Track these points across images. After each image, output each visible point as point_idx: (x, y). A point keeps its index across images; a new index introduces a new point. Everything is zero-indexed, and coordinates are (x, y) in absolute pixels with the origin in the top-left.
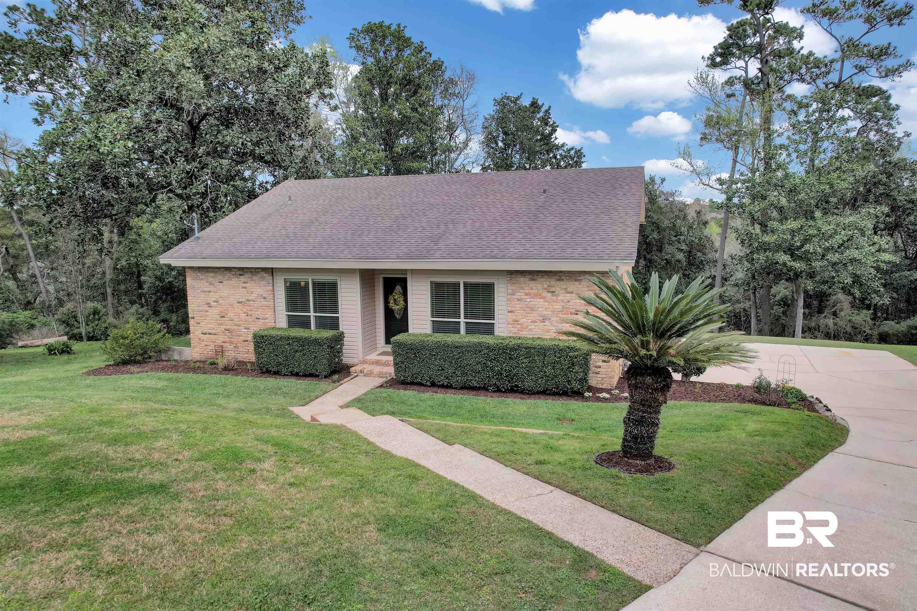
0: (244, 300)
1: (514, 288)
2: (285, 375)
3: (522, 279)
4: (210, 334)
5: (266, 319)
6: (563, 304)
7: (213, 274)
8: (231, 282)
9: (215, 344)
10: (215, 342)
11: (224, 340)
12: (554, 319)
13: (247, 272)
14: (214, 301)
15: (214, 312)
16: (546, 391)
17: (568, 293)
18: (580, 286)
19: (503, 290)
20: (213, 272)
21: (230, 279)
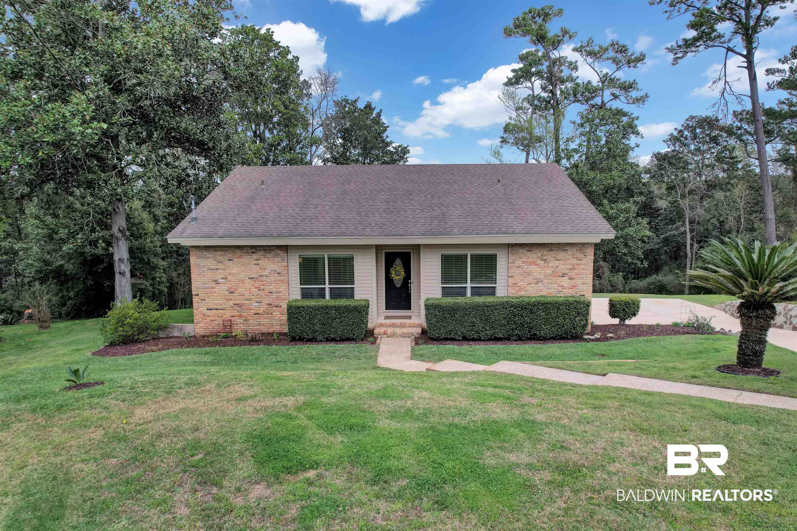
0: (257, 276)
1: (514, 258)
2: (321, 341)
3: (521, 251)
4: (217, 309)
5: (280, 292)
6: (553, 269)
7: (222, 253)
8: (241, 260)
9: (223, 318)
10: (222, 317)
11: (233, 314)
12: (545, 281)
13: (259, 250)
14: (222, 278)
15: (223, 288)
16: (556, 336)
17: (557, 260)
18: (566, 255)
19: (504, 260)
20: (222, 251)
21: (241, 257)
